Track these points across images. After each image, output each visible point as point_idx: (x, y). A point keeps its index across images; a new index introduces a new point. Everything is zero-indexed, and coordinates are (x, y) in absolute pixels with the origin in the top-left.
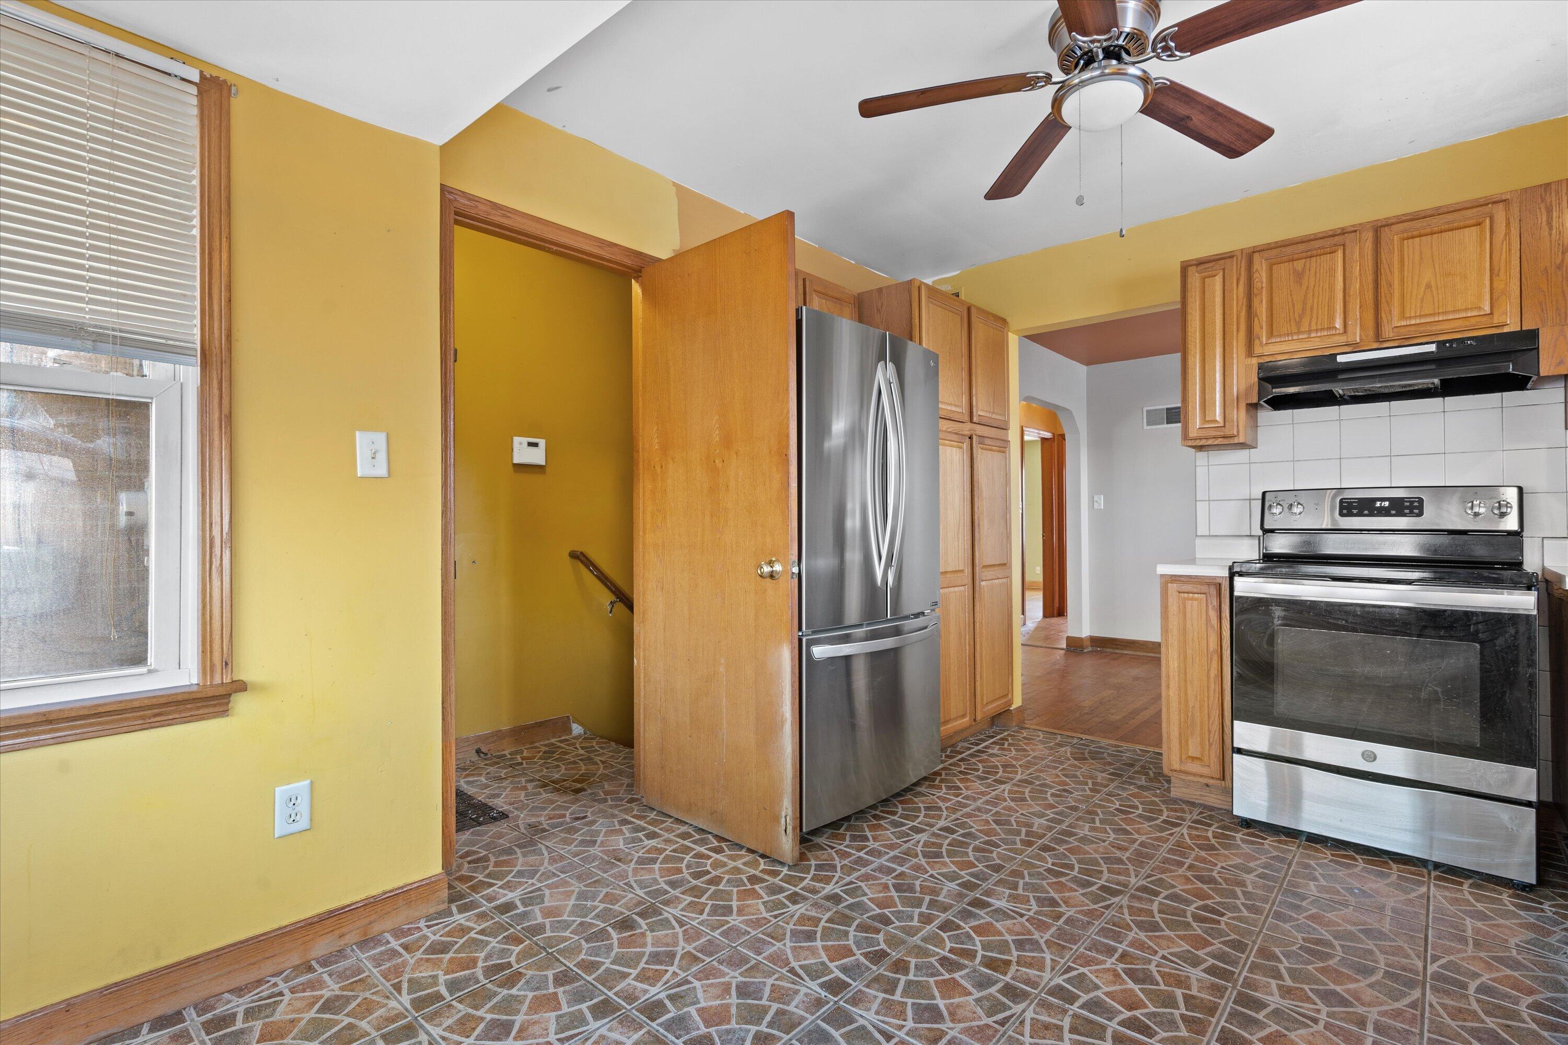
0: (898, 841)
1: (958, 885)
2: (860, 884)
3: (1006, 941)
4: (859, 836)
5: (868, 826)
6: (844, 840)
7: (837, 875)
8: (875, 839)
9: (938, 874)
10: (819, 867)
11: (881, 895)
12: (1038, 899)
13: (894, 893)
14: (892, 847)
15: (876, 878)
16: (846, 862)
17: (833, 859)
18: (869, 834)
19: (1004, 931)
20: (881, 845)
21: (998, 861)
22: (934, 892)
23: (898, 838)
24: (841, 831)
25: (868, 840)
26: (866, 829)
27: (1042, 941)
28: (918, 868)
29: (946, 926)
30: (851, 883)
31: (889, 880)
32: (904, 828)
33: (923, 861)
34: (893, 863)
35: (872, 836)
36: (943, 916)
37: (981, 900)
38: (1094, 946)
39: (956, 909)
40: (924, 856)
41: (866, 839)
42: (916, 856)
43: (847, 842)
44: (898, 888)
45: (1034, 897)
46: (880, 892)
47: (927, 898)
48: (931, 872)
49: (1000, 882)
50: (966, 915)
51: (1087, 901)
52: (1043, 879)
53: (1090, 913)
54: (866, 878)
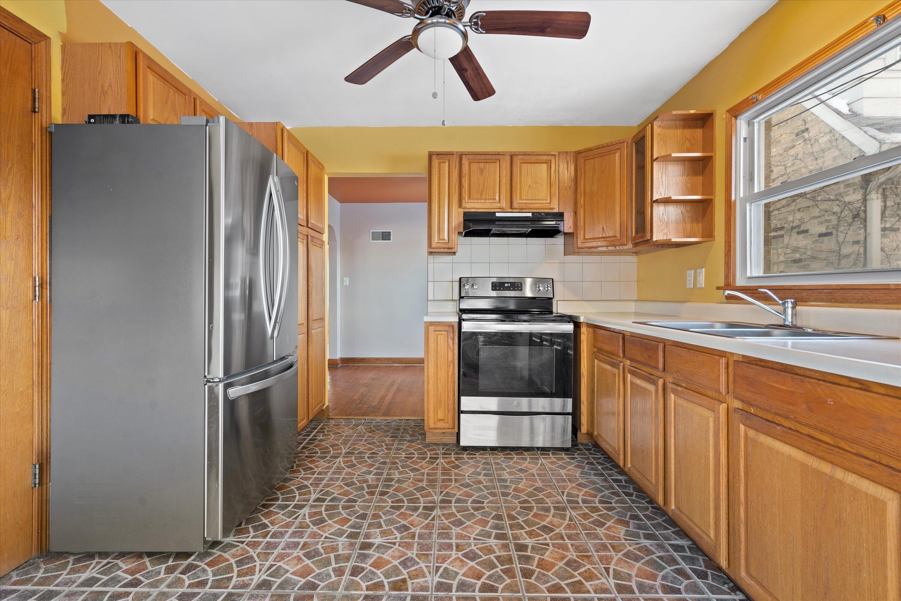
0: (290, 520)
1: (347, 537)
2: (279, 564)
3: (395, 566)
4: (259, 525)
5: (262, 515)
6: (249, 532)
7: (258, 564)
8: (272, 523)
9: (330, 534)
10: (240, 563)
11: (299, 566)
12: (396, 528)
13: (307, 562)
14: (288, 525)
15: (288, 555)
16: (259, 550)
17: (247, 552)
18: (266, 521)
19: (390, 559)
20: (279, 527)
21: (361, 512)
22: (334, 549)
23: (289, 517)
24: (243, 526)
25: (268, 526)
26: (262, 518)
27: (414, 556)
28: (314, 535)
29: (355, 571)
30: (272, 566)
31: (298, 552)
32: (289, 508)
33: (315, 529)
34: (295, 537)
35: (269, 522)
36: (349, 565)
37: (366, 543)
38: (442, 547)
39: (354, 556)
40: (314, 525)
41: (266, 526)
42: (308, 526)
43: (252, 534)
44: (308, 556)
45: (394, 528)
46: (297, 564)
47: (332, 555)
48: (324, 535)
49: (370, 525)
50: (363, 557)
51: (422, 520)
52: (392, 514)
53: (427, 527)
54: (281, 557)
